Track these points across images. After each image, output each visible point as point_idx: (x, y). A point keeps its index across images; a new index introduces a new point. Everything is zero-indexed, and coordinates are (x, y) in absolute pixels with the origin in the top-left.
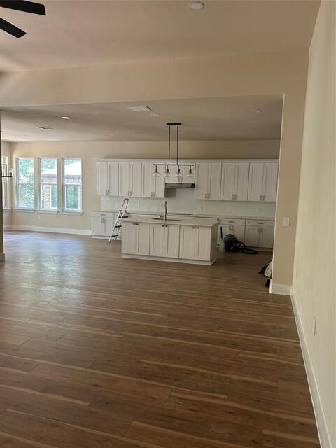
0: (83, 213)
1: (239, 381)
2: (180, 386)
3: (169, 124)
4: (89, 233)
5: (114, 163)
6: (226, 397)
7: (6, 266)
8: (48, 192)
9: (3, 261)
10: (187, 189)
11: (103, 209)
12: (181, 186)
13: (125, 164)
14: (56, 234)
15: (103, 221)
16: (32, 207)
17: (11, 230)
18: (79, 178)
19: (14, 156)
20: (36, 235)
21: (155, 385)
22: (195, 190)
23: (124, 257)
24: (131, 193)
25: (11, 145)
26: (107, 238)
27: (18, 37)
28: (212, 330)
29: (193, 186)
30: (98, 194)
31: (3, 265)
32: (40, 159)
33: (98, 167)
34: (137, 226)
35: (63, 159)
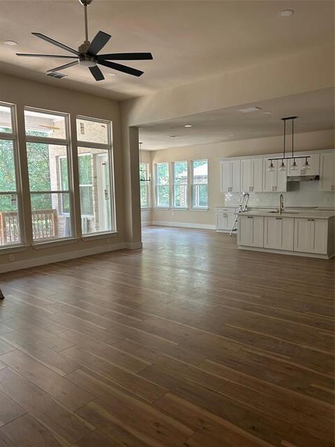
0: (209, 209)
1: (308, 350)
2: (252, 345)
3: (284, 119)
4: (213, 227)
5: (236, 162)
6: (289, 358)
7: (144, 251)
9: (141, 248)
10: (311, 182)
11: (226, 205)
12: (304, 178)
13: (246, 161)
15: (226, 216)
16: (168, 206)
17: (152, 225)
18: (205, 178)
19: (154, 163)
20: (170, 229)
21: (232, 342)
22: (320, 182)
23: (240, 248)
24: (252, 189)
25: (151, 153)
26: (229, 232)
27: (139, 76)
28: (301, 312)
29: (317, 178)
30: (221, 191)
31: (141, 252)
32: (173, 163)
33: (221, 166)
34: (252, 219)
35: (192, 162)
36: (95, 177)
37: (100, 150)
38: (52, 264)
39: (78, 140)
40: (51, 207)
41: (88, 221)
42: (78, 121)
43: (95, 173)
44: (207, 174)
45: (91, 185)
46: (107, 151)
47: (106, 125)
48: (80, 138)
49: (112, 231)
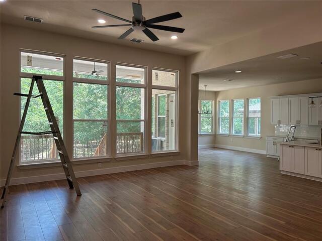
0: (261, 137)
4: (264, 152)
5: (285, 100)
8: (238, 123)
9: (197, 166)
11: (276, 134)
13: (294, 99)
14: (241, 152)
15: (275, 144)
16: (227, 133)
17: (215, 148)
18: (259, 112)
19: (218, 100)
20: (227, 151)
23: (281, 173)
25: (215, 93)
26: (277, 157)
30: (272, 123)
32: (233, 101)
33: (271, 103)
34: (293, 148)
35: (248, 99)
36: (168, 111)
37: (172, 92)
38: (128, 172)
39: (153, 84)
40: (140, 131)
41: (162, 142)
42: (154, 72)
43: (168, 107)
44: (260, 109)
45: (165, 116)
46: (174, 92)
47: (174, 74)
48: (154, 83)
49: (175, 150)
